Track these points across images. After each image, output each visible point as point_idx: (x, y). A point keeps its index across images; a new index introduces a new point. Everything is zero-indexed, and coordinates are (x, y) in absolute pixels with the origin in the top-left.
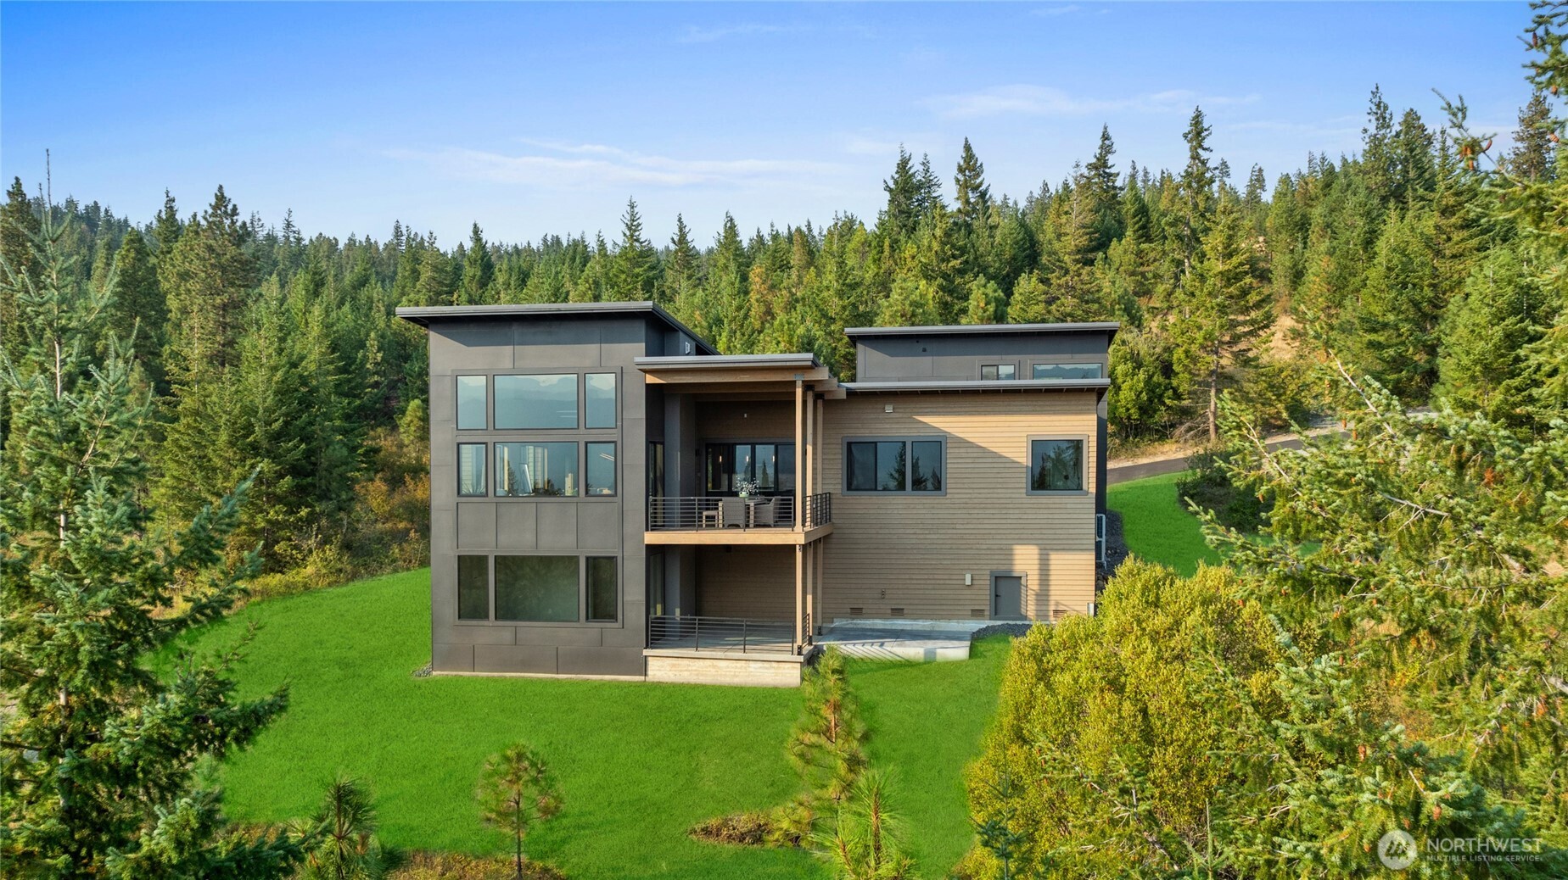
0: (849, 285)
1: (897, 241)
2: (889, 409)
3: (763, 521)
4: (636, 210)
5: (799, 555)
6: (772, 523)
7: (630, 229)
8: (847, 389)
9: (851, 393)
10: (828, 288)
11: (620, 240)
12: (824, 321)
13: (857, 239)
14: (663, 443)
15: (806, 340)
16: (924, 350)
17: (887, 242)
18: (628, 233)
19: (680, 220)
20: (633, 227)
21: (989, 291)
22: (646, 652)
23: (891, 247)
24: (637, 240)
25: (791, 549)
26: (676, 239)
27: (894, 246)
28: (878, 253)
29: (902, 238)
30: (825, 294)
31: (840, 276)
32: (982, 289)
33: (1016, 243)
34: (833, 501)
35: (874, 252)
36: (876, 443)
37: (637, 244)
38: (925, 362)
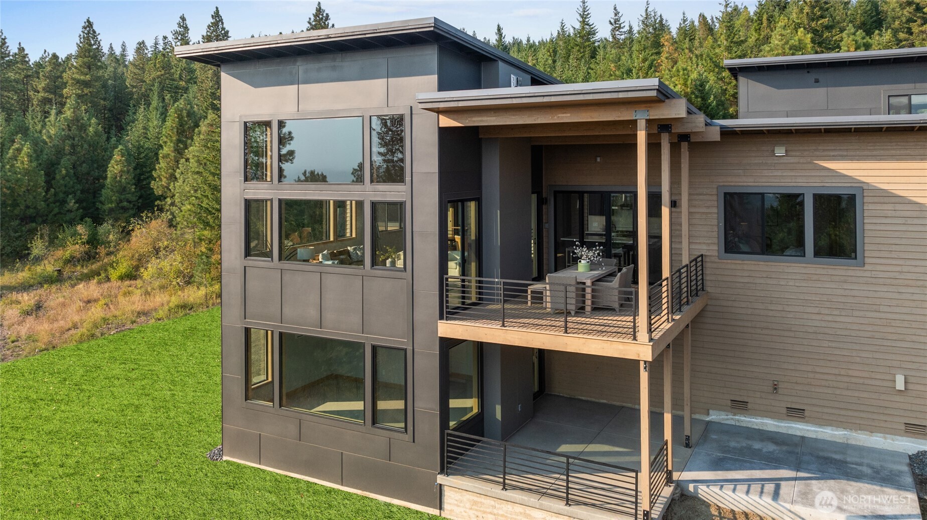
0: (735, 43)
1: (772, 16)
2: (780, 151)
3: (603, 303)
4: (586, 5)
5: (644, 376)
6: (616, 305)
7: (582, 17)
8: (722, 127)
9: (727, 133)
10: (719, 46)
11: (578, 26)
12: (717, 70)
13: (742, 18)
14: (479, 201)
15: (698, 83)
16: (817, 81)
17: (765, 17)
18: (581, 20)
19: (615, 9)
20: (584, 17)
21: (858, 38)
22: (441, 479)
23: (768, 20)
24: (588, 25)
25: (632, 365)
26: (613, 21)
27: (770, 19)
28: (759, 24)
29: (776, 14)
30: (717, 51)
31: (729, 36)
32: (852, 37)
33: (865, 13)
34: (707, 265)
35: (755, 24)
36: (763, 194)
37: (587, 27)
38: (818, 94)
